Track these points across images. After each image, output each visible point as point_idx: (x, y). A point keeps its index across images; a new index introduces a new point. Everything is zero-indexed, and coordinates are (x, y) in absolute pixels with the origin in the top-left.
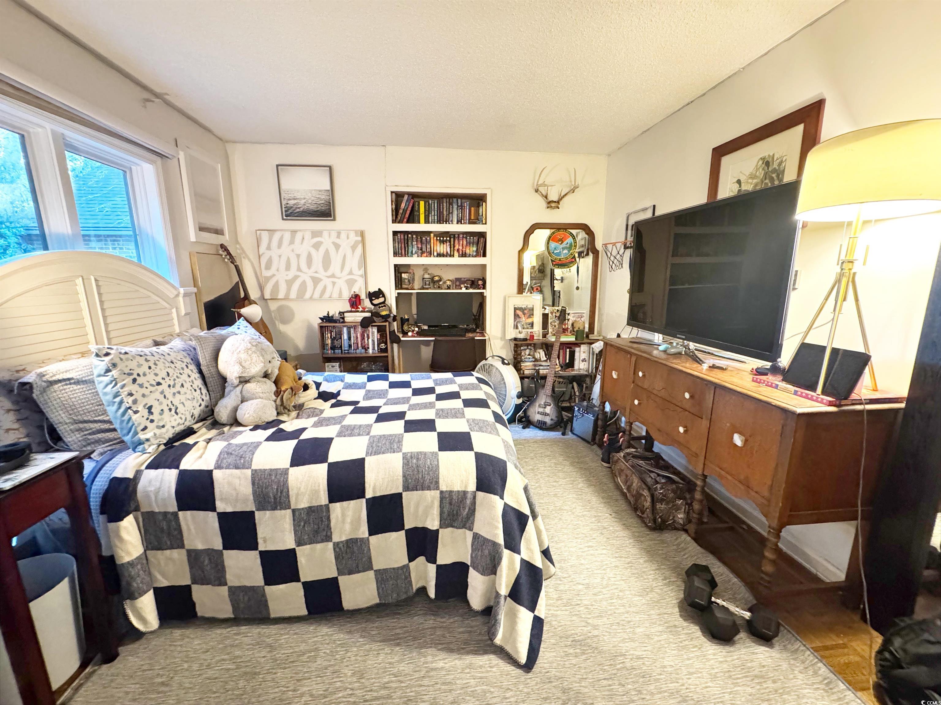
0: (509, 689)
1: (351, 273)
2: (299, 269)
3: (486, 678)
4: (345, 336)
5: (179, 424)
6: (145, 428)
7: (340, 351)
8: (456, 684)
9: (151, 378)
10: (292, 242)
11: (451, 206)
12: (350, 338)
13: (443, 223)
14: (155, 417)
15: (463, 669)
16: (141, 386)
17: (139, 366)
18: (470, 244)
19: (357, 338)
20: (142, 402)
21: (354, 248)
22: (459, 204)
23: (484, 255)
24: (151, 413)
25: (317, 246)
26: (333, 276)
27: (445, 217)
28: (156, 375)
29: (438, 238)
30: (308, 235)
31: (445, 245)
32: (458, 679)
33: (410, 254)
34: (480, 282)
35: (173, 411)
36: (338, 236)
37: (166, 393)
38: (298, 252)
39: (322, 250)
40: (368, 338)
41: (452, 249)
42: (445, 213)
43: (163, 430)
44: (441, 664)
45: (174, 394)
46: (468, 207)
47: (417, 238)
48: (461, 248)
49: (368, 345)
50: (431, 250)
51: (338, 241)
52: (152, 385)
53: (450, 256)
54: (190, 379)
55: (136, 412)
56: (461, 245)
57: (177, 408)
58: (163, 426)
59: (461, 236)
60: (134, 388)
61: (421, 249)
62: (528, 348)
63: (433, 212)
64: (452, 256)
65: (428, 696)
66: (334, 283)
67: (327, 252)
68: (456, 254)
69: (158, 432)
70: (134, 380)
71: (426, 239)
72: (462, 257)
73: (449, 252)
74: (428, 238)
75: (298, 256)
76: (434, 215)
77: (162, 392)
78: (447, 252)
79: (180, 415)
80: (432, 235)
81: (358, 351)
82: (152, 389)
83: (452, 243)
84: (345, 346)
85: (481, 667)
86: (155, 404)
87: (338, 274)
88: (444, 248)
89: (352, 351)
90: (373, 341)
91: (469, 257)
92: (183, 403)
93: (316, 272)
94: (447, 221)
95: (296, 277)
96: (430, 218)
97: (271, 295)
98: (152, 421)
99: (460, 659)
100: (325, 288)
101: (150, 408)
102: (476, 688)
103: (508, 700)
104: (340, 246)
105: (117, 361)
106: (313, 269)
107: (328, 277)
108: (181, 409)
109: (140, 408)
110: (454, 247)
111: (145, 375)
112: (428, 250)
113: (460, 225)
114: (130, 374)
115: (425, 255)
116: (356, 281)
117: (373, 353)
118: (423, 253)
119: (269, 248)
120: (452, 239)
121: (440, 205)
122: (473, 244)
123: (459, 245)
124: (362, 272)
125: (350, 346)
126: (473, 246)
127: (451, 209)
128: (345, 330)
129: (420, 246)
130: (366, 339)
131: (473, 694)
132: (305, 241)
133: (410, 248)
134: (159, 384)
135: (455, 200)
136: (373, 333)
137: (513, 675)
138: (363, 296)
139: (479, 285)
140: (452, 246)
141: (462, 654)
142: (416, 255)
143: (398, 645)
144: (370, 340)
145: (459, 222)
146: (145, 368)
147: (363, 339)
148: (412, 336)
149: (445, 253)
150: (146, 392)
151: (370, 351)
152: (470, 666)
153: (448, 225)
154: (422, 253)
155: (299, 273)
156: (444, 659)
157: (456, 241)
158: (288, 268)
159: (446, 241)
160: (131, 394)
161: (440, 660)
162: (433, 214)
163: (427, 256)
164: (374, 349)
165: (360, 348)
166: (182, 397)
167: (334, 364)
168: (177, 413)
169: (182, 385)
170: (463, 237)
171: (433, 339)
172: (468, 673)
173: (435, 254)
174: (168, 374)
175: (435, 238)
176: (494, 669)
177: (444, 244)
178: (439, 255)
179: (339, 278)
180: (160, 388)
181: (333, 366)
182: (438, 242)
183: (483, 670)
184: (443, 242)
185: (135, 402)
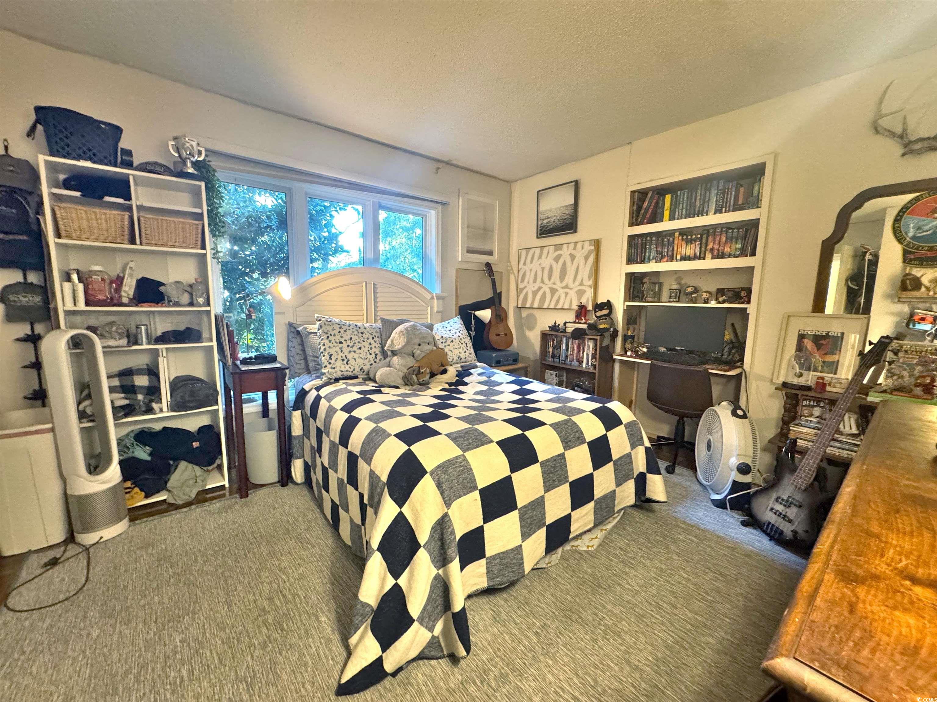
0: (313, 684)
1: (581, 284)
2: (542, 282)
3: (320, 659)
4: (564, 347)
5: (347, 371)
6: (326, 366)
7: (558, 360)
8: (308, 639)
9: (338, 338)
10: (540, 257)
11: (708, 193)
12: (567, 349)
13: (694, 217)
14: (332, 361)
15: (323, 637)
16: (330, 341)
17: (334, 329)
18: (731, 240)
19: (574, 350)
20: (328, 350)
21: (586, 258)
22: (720, 188)
23: (753, 254)
24: (330, 358)
25: (557, 259)
26: (567, 287)
27: (697, 210)
28: (342, 337)
29: (685, 237)
30: (552, 249)
31: (693, 246)
32: (313, 639)
33: (646, 260)
34: (743, 294)
35: (345, 362)
36: (575, 249)
37: (343, 349)
38: (543, 266)
39: (561, 262)
40: (584, 351)
41: (703, 249)
42: (698, 203)
43: (333, 371)
44: (323, 619)
45: (350, 352)
46: (734, 189)
47: (657, 240)
48: (716, 247)
49: (583, 358)
50: (673, 254)
51: (573, 252)
52: (336, 342)
53: (699, 258)
54: (370, 347)
55: (324, 356)
56: (717, 242)
57: (348, 360)
58: (334, 368)
59: (719, 230)
60: (326, 341)
61: (661, 254)
62: (818, 406)
63: (681, 205)
64: (701, 257)
65: (292, 625)
66: (567, 294)
67: (564, 264)
68: (709, 255)
69: (330, 370)
70: (328, 337)
71: (669, 240)
72: (718, 258)
73: (698, 254)
74: (671, 239)
75: (543, 269)
76: (682, 210)
77: (341, 348)
78: (695, 254)
79: (349, 365)
80: (677, 234)
81: (573, 363)
82: (336, 345)
83: (704, 241)
84: (563, 358)
85: (330, 650)
86: (335, 354)
87: (571, 285)
88: (689, 250)
89: (567, 362)
90: (588, 355)
91: (729, 257)
92: (355, 359)
93: (554, 284)
94: (701, 213)
95: (540, 288)
96: (677, 213)
97: (522, 304)
98: (330, 363)
99: (333, 631)
100: (559, 297)
101: (331, 355)
102: (308, 657)
103: (301, 688)
104: (575, 257)
105: (323, 325)
106: (552, 281)
107: (563, 288)
108: (352, 362)
109: (326, 354)
110: (707, 245)
111: (334, 335)
112: (670, 253)
113: (718, 215)
114: (327, 333)
115: (665, 259)
116: (585, 291)
117: (586, 368)
118: (662, 257)
119: (525, 264)
120: (705, 236)
121: (691, 196)
122: (737, 240)
123: (714, 243)
124: (591, 282)
125: (567, 357)
126: (736, 243)
127: (707, 196)
128: (564, 339)
129: (659, 249)
130: (582, 352)
131: (301, 656)
132: (549, 256)
133: (647, 253)
134: (341, 343)
135: (715, 182)
136: (589, 346)
137: (330, 682)
138: (590, 308)
139: (742, 298)
140: (704, 245)
141: (339, 630)
142: (654, 261)
143: (332, 584)
144: (585, 354)
145: (718, 211)
146: (336, 332)
147: (579, 351)
148: (631, 357)
149: (692, 255)
150: (331, 345)
151: (584, 365)
152: (329, 641)
153: (700, 217)
154: (660, 258)
155: (542, 285)
156: (329, 619)
157: (710, 238)
158: (535, 281)
159: (695, 240)
160: (324, 345)
161: (327, 616)
162: (681, 208)
163: (667, 261)
164: (587, 364)
165: (575, 361)
166: (356, 356)
167: (552, 372)
168: (347, 364)
169: (360, 348)
170: (721, 231)
171: (649, 362)
172: (321, 644)
173: (679, 257)
174: (351, 339)
175: (680, 238)
176: (331, 662)
177: (691, 244)
178: (684, 258)
179: (571, 289)
180: (341, 345)
181: (551, 374)
182: (684, 242)
183: (328, 653)
184: (689, 242)
185: (325, 349)
